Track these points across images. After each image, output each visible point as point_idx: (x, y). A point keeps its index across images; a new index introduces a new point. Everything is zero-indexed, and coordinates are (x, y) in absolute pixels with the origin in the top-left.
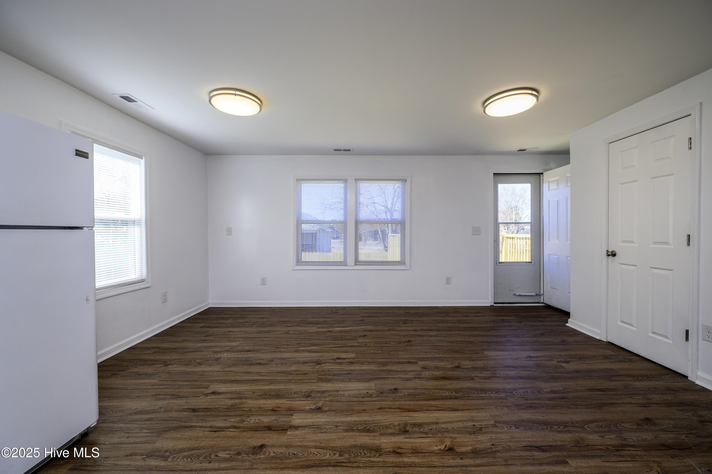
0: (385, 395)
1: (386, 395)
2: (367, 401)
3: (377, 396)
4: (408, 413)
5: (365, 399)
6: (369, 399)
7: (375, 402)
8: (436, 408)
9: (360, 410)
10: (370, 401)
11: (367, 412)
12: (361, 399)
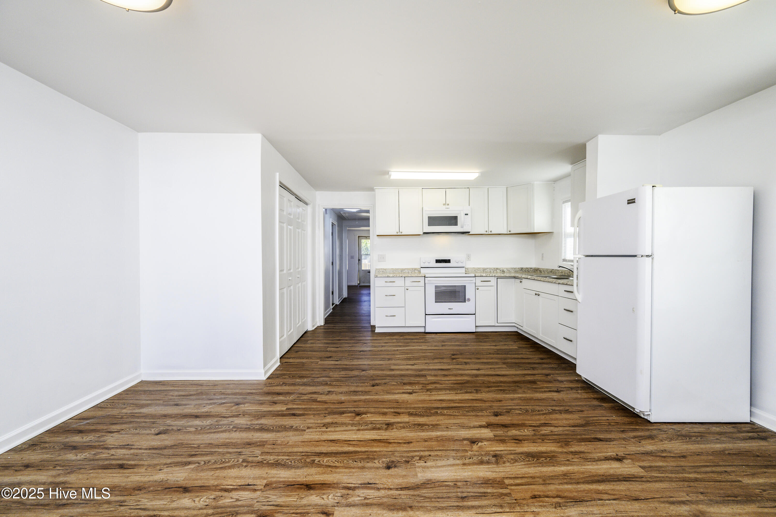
0: (404, 459)
1: (402, 459)
2: (424, 451)
3: (413, 457)
4: (382, 439)
5: (427, 453)
6: (422, 453)
7: (415, 450)
8: (351, 443)
9: (430, 441)
10: (421, 451)
11: (422, 439)
12: (432, 453)
